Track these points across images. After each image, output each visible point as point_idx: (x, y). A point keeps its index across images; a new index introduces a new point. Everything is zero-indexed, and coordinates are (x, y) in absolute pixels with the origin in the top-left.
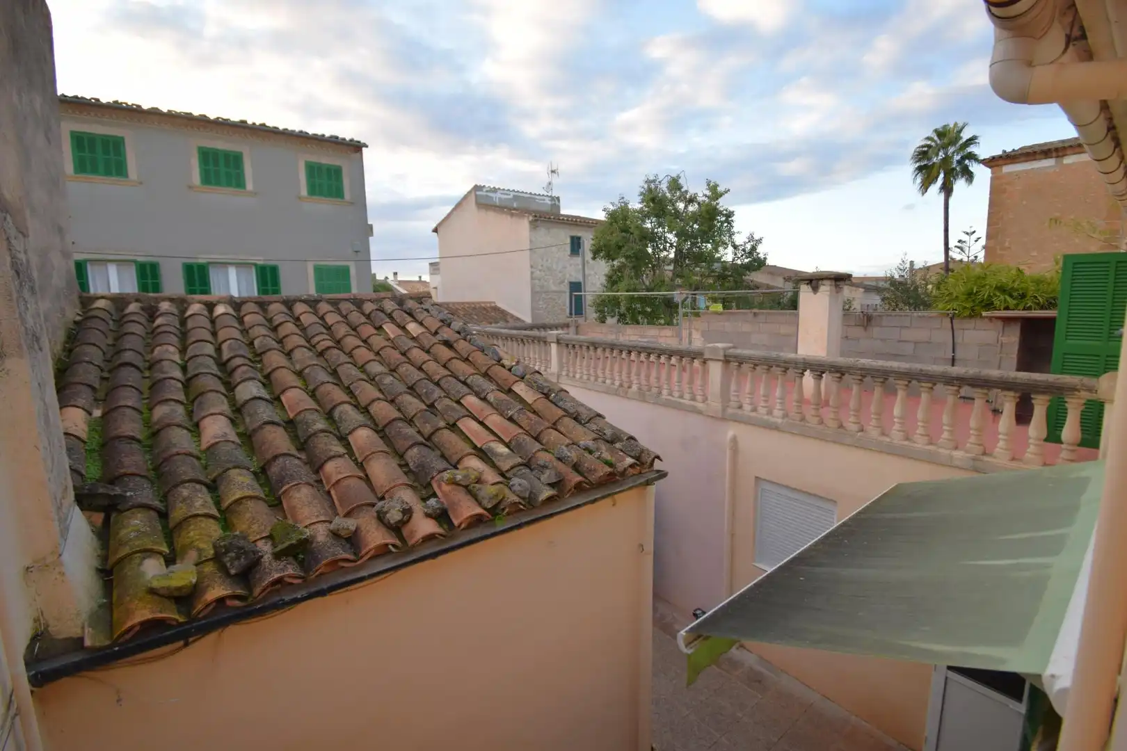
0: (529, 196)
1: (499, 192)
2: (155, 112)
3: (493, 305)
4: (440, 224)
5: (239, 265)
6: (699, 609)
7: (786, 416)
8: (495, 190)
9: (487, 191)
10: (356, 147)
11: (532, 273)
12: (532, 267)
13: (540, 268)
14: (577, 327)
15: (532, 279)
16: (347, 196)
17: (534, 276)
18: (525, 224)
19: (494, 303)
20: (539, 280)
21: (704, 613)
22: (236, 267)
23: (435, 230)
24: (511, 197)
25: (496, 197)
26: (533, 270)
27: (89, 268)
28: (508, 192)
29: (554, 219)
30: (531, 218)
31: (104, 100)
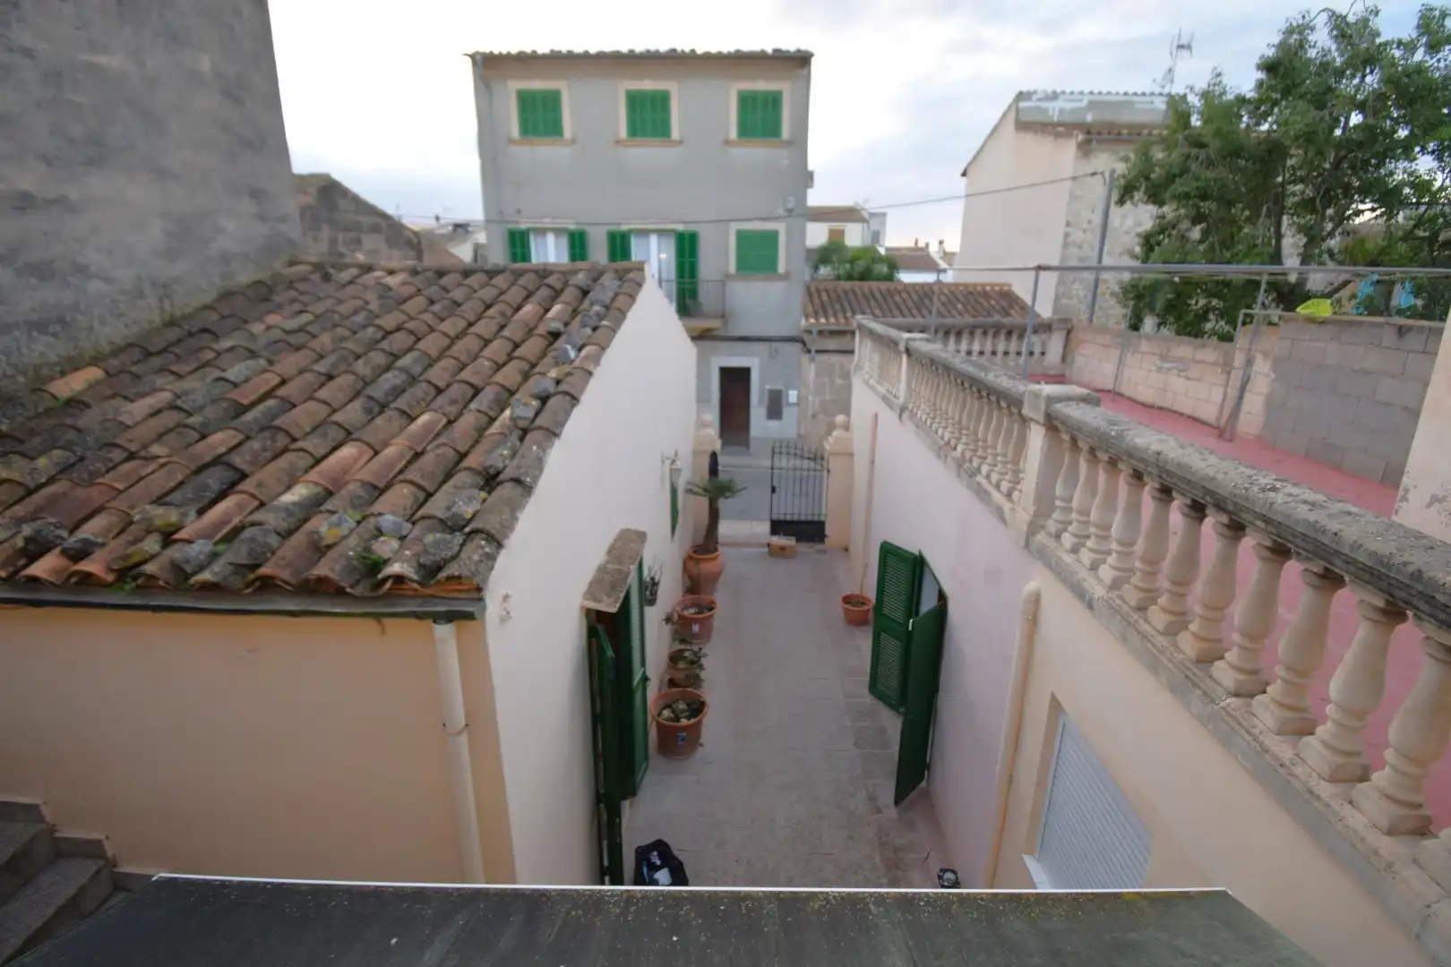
0: (1124, 98)
1: (1062, 97)
2: (586, 56)
3: (1006, 288)
4: (970, 164)
5: (660, 233)
6: (954, 872)
7: (1115, 585)
8: (1054, 96)
9: (1039, 100)
10: (800, 61)
11: (1067, 235)
12: (1068, 224)
13: (1085, 225)
14: (1069, 332)
15: (1065, 245)
16: (786, 132)
17: (1069, 240)
18: (1069, 148)
19: (1009, 285)
20: (1080, 247)
21: (956, 884)
22: (659, 235)
23: (964, 174)
24: (1084, 103)
25: (1054, 110)
26: (1069, 229)
27: (532, 238)
28: (1080, 97)
29: (1129, 134)
30: (1081, 137)
31: (540, 51)
